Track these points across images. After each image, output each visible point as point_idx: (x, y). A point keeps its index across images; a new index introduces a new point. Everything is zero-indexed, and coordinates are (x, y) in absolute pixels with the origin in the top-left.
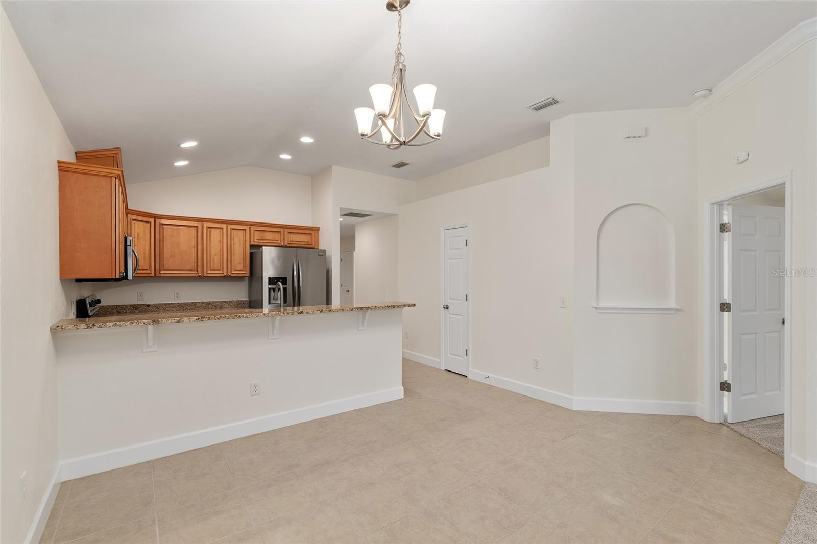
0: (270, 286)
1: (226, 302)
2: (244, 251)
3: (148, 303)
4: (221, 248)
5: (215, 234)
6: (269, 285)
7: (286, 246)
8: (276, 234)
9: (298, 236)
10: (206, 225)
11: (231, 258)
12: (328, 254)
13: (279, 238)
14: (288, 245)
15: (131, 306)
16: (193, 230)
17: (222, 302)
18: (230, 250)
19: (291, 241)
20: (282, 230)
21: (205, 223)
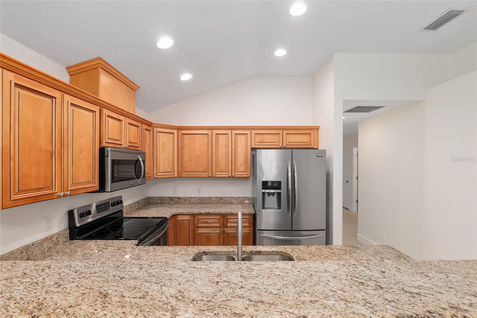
0: (263, 191)
1: (234, 198)
2: (246, 154)
3: (180, 196)
4: (227, 152)
5: (222, 139)
6: (263, 189)
7: (285, 148)
8: (275, 136)
9: (296, 136)
10: (215, 132)
11: (235, 161)
12: (328, 154)
13: (278, 139)
14: (286, 146)
15: (169, 198)
16: (205, 138)
17: (231, 197)
18: (234, 154)
19: (289, 142)
20: (280, 132)
21: (214, 131)
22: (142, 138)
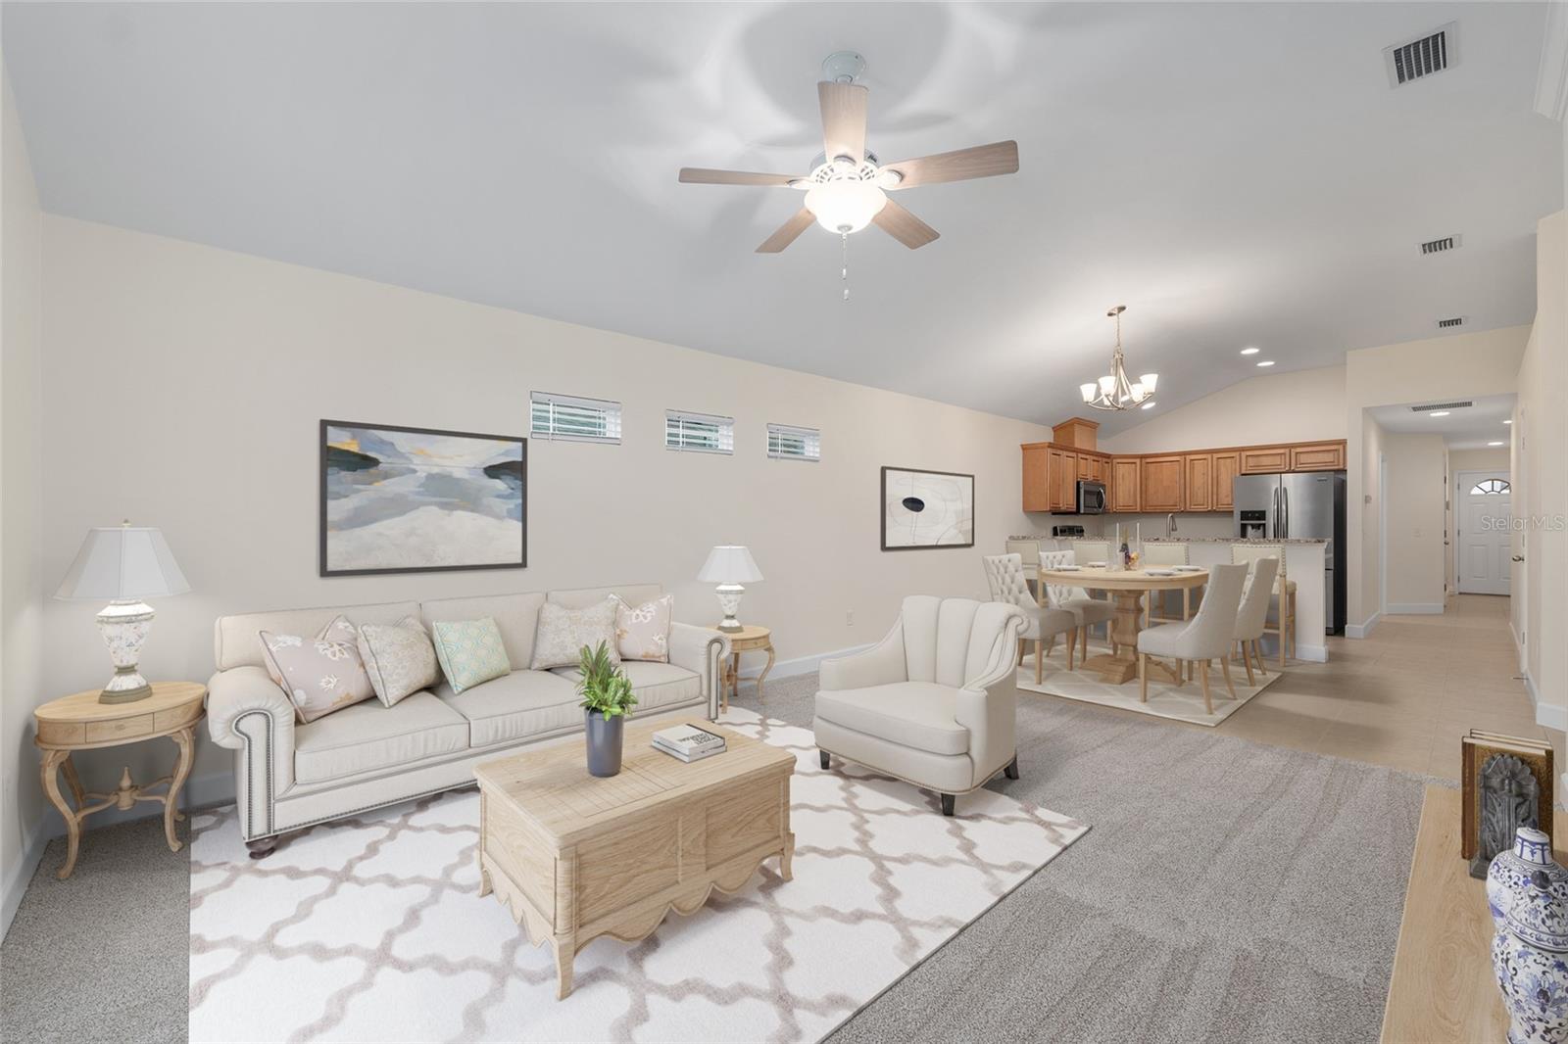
2: (1233, 482)
4: (1206, 481)
5: (1199, 465)
6: (1242, 520)
7: (1293, 472)
8: (1278, 457)
9: (1313, 455)
10: (1189, 457)
11: (1217, 491)
13: (1282, 461)
14: (1296, 469)
16: (1176, 465)
18: (1216, 482)
19: (1301, 464)
20: (1287, 451)
21: (1187, 457)
22: (1103, 472)
